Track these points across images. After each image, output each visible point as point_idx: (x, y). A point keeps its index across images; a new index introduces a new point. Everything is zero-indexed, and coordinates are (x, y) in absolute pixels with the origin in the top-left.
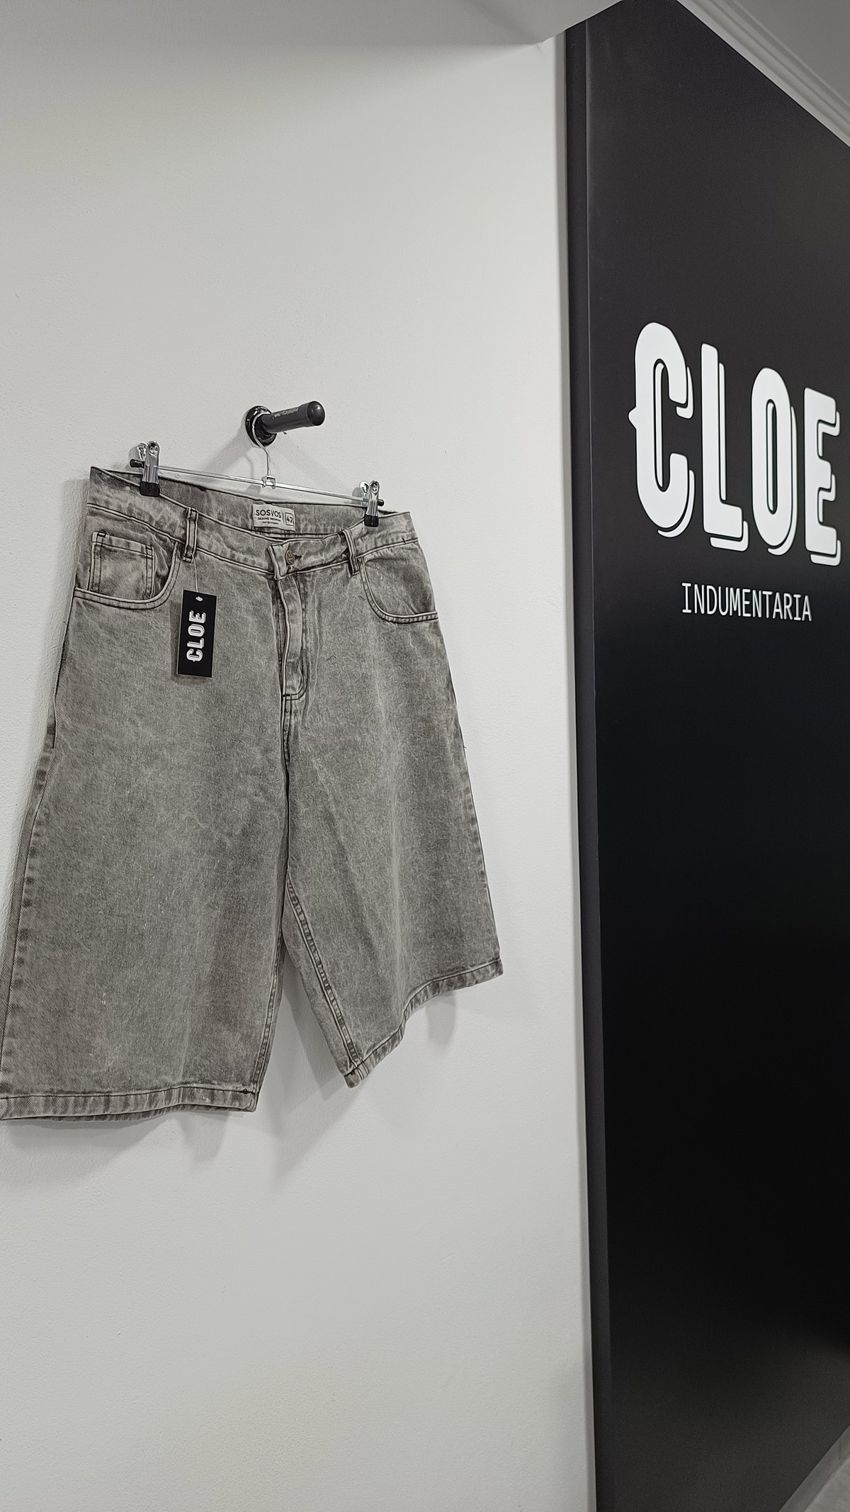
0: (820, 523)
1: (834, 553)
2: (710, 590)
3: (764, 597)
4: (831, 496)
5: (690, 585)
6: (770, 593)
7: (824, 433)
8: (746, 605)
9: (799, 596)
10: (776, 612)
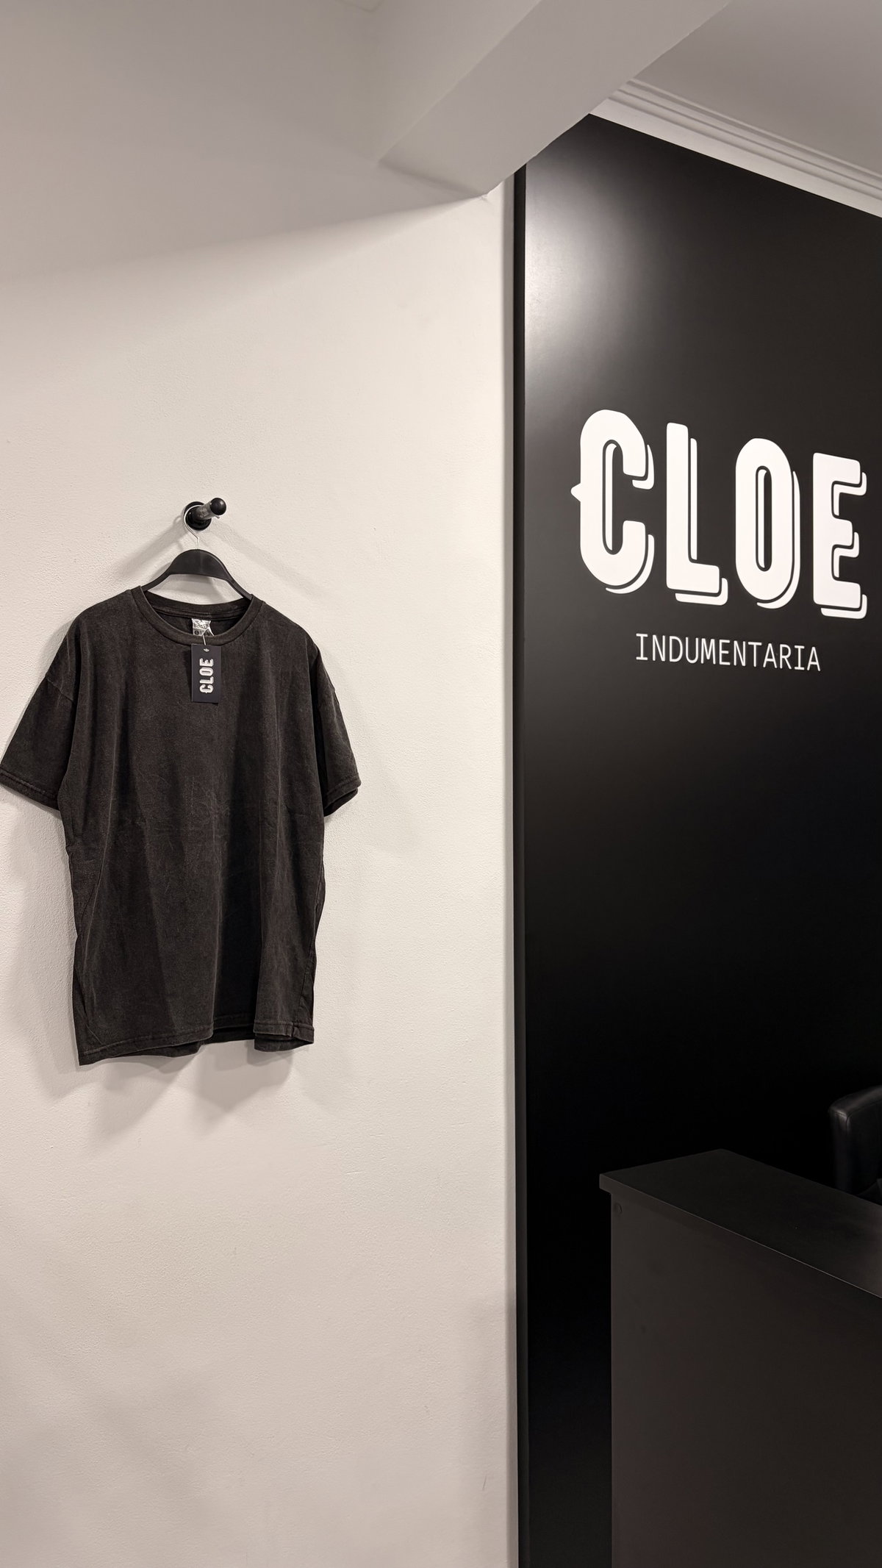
0: (835, 578)
1: (858, 606)
2: (674, 640)
3: (750, 649)
4: (854, 553)
5: (646, 635)
6: (760, 644)
7: (842, 496)
8: (723, 655)
9: (803, 647)
10: (768, 663)
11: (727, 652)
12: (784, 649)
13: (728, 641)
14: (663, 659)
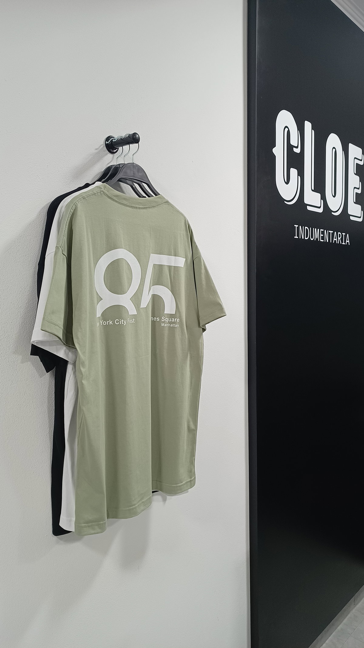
0: (354, 202)
1: (360, 216)
2: (306, 229)
3: (329, 233)
4: (359, 191)
5: (298, 226)
6: (332, 232)
7: (357, 163)
8: (322, 236)
9: (345, 234)
10: (335, 240)
11: (322, 235)
12: (339, 234)
13: (323, 230)
14: (303, 238)
